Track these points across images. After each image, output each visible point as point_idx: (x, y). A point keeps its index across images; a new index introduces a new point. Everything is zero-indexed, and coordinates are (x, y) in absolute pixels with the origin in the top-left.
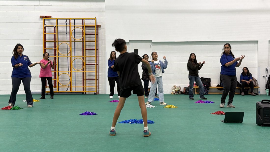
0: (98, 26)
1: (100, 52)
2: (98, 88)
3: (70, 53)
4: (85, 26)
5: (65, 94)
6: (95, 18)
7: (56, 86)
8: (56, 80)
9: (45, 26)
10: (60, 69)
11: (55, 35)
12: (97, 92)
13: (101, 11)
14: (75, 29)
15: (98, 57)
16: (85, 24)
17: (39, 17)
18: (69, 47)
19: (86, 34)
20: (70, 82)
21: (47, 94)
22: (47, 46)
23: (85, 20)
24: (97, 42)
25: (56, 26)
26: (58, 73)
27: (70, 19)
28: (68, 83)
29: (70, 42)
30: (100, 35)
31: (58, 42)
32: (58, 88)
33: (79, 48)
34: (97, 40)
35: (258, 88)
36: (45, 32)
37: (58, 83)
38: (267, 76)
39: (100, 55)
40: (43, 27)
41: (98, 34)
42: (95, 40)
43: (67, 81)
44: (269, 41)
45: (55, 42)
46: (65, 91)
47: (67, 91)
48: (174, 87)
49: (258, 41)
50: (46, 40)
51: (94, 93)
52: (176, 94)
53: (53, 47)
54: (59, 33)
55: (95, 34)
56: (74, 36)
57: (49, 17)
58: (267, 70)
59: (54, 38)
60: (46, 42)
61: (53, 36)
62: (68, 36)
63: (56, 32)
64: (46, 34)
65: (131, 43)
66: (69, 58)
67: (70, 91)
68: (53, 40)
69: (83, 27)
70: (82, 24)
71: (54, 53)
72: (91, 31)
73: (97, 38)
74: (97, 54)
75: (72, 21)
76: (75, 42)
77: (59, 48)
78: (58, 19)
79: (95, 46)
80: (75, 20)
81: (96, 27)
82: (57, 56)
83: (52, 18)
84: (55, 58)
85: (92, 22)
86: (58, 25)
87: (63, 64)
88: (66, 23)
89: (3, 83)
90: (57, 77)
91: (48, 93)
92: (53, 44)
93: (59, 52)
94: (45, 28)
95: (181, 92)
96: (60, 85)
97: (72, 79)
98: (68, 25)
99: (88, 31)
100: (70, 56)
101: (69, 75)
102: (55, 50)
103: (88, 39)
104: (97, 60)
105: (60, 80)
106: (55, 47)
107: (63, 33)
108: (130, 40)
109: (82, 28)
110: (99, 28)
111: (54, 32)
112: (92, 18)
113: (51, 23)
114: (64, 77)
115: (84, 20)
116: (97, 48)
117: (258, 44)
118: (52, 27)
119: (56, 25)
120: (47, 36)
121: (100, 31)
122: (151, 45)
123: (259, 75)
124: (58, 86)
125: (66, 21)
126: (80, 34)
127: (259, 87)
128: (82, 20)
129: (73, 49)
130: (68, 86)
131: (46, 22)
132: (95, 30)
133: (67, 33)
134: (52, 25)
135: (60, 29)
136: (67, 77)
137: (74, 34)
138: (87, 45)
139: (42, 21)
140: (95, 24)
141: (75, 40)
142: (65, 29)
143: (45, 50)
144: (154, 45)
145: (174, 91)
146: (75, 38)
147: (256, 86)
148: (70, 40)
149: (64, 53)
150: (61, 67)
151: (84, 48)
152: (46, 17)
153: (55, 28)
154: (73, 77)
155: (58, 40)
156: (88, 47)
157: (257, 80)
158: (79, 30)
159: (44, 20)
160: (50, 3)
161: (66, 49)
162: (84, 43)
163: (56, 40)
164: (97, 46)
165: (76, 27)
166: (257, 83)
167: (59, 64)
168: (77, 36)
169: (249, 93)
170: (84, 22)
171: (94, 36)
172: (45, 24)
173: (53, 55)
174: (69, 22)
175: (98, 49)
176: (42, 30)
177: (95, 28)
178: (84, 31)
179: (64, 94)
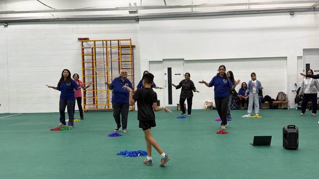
0: (133, 47)
1: (135, 70)
2: (134, 105)
3: (107, 72)
4: (120, 47)
5: (104, 111)
6: (130, 39)
7: (95, 104)
8: (94, 98)
9: (83, 48)
10: (98, 87)
11: (93, 56)
12: (134, 109)
13: (135, 31)
14: (111, 50)
15: (133, 76)
16: (120, 44)
17: (77, 39)
18: (106, 67)
19: (121, 54)
20: (107, 100)
21: (87, 112)
22: (85, 66)
23: (121, 41)
24: (132, 61)
25: (93, 48)
26: (97, 91)
27: (106, 41)
28: (105, 101)
29: (107, 62)
30: (135, 55)
31: (96, 63)
32: (97, 106)
33: (115, 67)
34: (132, 59)
35: (287, 103)
36: (83, 53)
37: (97, 101)
38: (295, 91)
39: (135, 74)
40: (81, 49)
41: (133, 54)
42: (130, 60)
43: (105, 98)
44: (297, 57)
45: (93, 63)
46: (103, 108)
47: (105, 108)
48: (207, 102)
49: (286, 57)
50: (85, 61)
51: (131, 110)
52: (208, 109)
53: (91, 67)
54: (96, 54)
55: (130, 54)
56: (110, 57)
57: (86, 39)
58: (296, 85)
59: (92, 58)
60: (84, 63)
61: (91, 57)
62: (105, 57)
63: (93, 53)
64: (84, 55)
65: (165, 62)
66: (106, 77)
67: (108, 108)
68: (91, 61)
69: (119, 48)
70: (118, 45)
71: (92, 73)
72: (126, 51)
73: (132, 58)
74: (133, 73)
75: (109, 42)
76: (111, 62)
77: (97, 68)
78: (95, 41)
79: (131, 65)
80: (111, 41)
81: (131, 47)
82: (95, 75)
83: (89, 40)
84: (93, 77)
85: (128, 43)
86: (95, 46)
87: (101, 83)
88: (103, 45)
89: (45, 102)
90: (95, 95)
91: (87, 110)
92: (91, 64)
93: (97, 72)
94: (83, 49)
95: (213, 107)
96: (98, 103)
97: (110, 97)
98: (105, 46)
99: (123, 51)
100: (107, 75)
101: (107, 93)
102: (93, 70)
103: (124, 59)
104: (133, 78)
105: (98, 98)
106: (93, 67)
107: (100, 54)
108: (163, 59)
109: (117, 48)
110: (134, 49)
111: (91, 53)
112: (126, 39)
113: (89, 45)
114: (101, 95)
115: (119, 41)
116: (132, 67)
117: (287, 60)
118: (90, 49)
119: (93, 46)
120: (85, 57)
121: (135, 51)
122: (184, 64)
123: (288, 90)
124: (97, 104)
125: (103, 43)
126: (116, 55)
127: (289, 101)
128: (117, 41)
129: (110, 68)
130: (105, 104)
131: (84, 44)
132: (130, 50)
133: (104, 54)
134: (90, 46)
135: (97, 50)
136: (105, 95)
137: (110, 54)
138: (123, 65)
139: (80, 43)
140: (130, 45)
141: (111, 60)
142: (102, 50)
143: (83, 70)
144: (187, 63)
145: (206, 106)
146: (111, 58)
147: (285, 100)
148: (107, 61)
149: (101, 72)
150: (99, 86)
151: (121, 68)
152: (84, 39)
153: (92, 49)
154: (110, 95)
155: (96, 61)
156: (124, 66)
157: (286, 95)
158: (115, 50)
159: (82, 42)
160: (88, 26)
161: (103, 69)
162: (120, 62)
163: (94, 61)
164: (132, 65)
165: (112, 48)
166: (286, 97)
167: (97, 83)
168: (113, 57)
169: (279, 107)
170: (119, 43)
171: (130, 56)
172: (83, 46)
173: (91, 74)
174: (106, 43)
175: (133, 69)
176: (81, 51)
177: (130, 49)
178: (120, 51)
179: (102, 111)
